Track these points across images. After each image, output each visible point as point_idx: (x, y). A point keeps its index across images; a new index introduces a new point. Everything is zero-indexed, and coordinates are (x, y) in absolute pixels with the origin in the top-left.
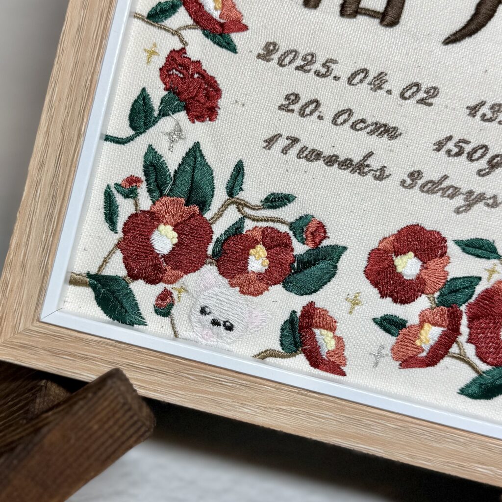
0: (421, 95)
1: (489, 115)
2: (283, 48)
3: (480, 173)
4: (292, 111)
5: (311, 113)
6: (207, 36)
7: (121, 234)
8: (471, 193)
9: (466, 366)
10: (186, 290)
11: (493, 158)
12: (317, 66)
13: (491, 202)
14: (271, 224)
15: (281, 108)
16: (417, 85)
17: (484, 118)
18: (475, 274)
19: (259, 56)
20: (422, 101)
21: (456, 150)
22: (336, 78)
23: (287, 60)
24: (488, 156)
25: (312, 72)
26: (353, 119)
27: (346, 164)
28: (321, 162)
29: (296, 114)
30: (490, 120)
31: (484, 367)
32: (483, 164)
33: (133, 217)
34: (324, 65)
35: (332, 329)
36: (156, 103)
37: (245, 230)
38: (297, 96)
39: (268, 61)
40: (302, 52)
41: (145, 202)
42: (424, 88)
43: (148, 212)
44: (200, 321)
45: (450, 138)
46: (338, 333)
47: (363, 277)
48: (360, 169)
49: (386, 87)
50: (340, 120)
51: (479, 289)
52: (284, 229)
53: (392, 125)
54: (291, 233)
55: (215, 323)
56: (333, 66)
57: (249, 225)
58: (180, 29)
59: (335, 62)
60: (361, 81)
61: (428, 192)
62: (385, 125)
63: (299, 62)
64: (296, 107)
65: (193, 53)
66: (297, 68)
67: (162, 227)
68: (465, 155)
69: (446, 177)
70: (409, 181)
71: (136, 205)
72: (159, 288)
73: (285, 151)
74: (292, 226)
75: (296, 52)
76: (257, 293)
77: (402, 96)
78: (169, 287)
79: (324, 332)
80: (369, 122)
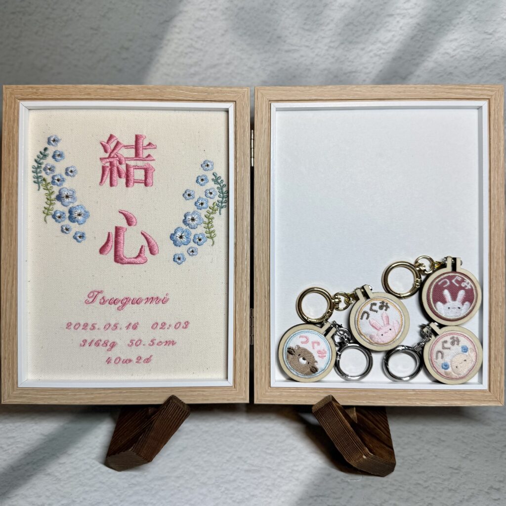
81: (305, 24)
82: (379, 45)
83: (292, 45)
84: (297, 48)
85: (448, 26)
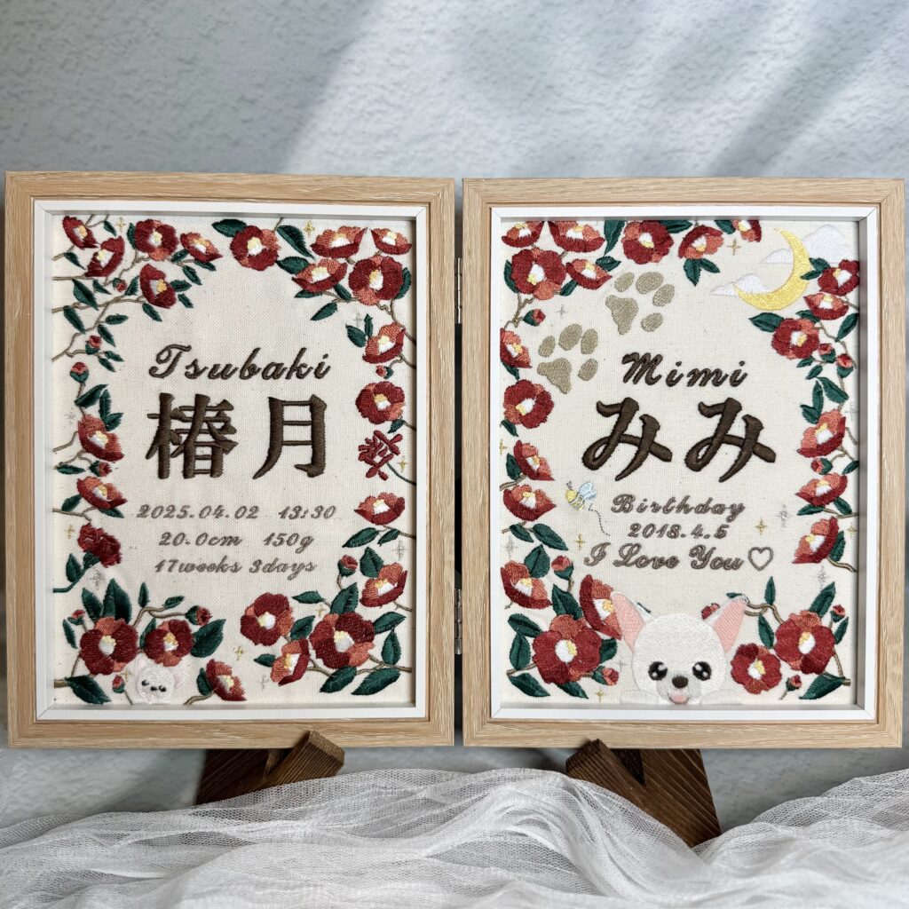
0: (248, 513)
1: (294, 514)
2: (152, 508)
3: (298, 551)
4: (168, 544)
5: (181, 542)
6: (102, 512)
7: (79, 649)
8: (295, 565)
9: (321, 673)
10: (130, 674)
11: (303, 540)
12: (178, 512)
13: (309, 567)
14: (173, 618)
15: (161, 544)
16: (244, 507)
17: (291, 517)
18: (310, 615)
19: (138, 516)
20: (250, 517)
21: (278, 541)
22: (191, 516)
23: (157, 513)
24: (300, 540)
25: (175, 517)
26: (209, 539)
27: (212, 568)
28: (195, 571)
29: (171, 546)
30: (296, 517)
31: (331, 671)
32: (298, 545)
33: (85, 636)
34: (182, 511)
35: (229, 673)
36: (80, 561)
37: (157, 626)
38: (169, 534)
39: (145, 517)
40: (166, 506)
41: (90, 625)
42: (248, 508)
43: (93, 630)
44: (144, 691)
45: (273, 535)
46: (234, 675)
47: (241, 635)
48: (222, 568)
49: (225, 513)
50: (200, 542)
51: (315, 623)
52: (182, 618)
53: (234, 535)
54: (187, 620)
55: (153, 689)
56: (187, 510)
57: (159, 622)
58: (85, 511)
59: (188, 507)
60: (208, 514)
61: (269, 571)
62: (231, 537)
63: (165, 513)
64: (171, 540)
65: (96, 524)
66: (165, 517)
67: (104, 638)
68: (285, 543)
69: (276, 559)
70: (254, 568)
71: (85, 628)
72: (112, 676)
73: (170, 570)
74: (187, 615)
75: (162, 508)
76: (174, 664)
77: (237, 517)
78: (118, 674)
79: (224, 677)
80: (220, 537)
81: (599, 64)
82: (728, 104)
83: (572, 101)
84: (581, 107)
85: (848, 74)
